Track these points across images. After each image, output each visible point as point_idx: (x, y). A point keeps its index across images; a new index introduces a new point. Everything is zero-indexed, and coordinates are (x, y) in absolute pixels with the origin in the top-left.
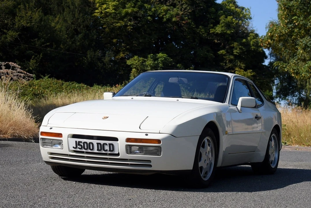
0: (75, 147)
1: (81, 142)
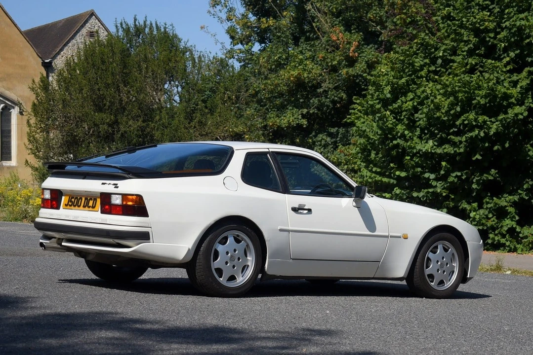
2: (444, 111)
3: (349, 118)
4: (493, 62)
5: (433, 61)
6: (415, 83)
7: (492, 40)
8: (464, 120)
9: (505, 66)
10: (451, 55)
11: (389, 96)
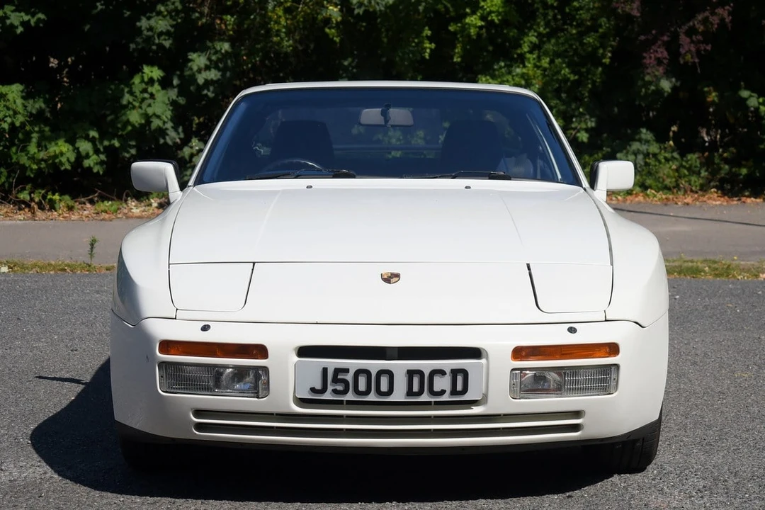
0: (319, 387)
1: (347, 371)
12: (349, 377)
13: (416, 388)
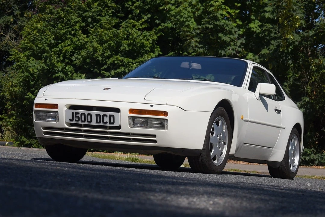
0: (71, 119)
2: (100, 54)
3: (11, 58)
4: (134, 21)
5: (84, 19)
6: (70, 34)
7: (130, 7)
8: (114, 61)
9: (141, 25)
10: (98, 15)
11: (53, 42)
12: (80, 116)
13: (99, 121)
